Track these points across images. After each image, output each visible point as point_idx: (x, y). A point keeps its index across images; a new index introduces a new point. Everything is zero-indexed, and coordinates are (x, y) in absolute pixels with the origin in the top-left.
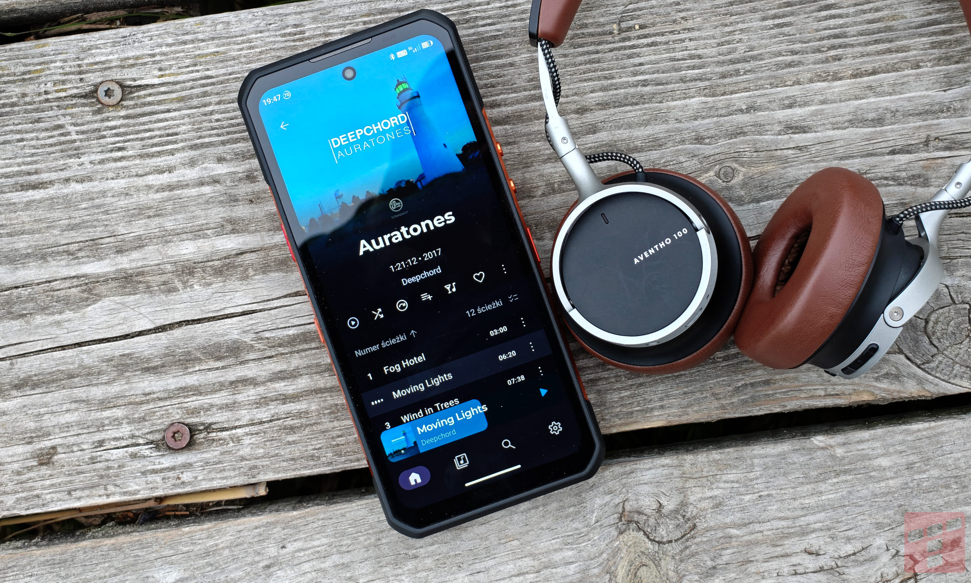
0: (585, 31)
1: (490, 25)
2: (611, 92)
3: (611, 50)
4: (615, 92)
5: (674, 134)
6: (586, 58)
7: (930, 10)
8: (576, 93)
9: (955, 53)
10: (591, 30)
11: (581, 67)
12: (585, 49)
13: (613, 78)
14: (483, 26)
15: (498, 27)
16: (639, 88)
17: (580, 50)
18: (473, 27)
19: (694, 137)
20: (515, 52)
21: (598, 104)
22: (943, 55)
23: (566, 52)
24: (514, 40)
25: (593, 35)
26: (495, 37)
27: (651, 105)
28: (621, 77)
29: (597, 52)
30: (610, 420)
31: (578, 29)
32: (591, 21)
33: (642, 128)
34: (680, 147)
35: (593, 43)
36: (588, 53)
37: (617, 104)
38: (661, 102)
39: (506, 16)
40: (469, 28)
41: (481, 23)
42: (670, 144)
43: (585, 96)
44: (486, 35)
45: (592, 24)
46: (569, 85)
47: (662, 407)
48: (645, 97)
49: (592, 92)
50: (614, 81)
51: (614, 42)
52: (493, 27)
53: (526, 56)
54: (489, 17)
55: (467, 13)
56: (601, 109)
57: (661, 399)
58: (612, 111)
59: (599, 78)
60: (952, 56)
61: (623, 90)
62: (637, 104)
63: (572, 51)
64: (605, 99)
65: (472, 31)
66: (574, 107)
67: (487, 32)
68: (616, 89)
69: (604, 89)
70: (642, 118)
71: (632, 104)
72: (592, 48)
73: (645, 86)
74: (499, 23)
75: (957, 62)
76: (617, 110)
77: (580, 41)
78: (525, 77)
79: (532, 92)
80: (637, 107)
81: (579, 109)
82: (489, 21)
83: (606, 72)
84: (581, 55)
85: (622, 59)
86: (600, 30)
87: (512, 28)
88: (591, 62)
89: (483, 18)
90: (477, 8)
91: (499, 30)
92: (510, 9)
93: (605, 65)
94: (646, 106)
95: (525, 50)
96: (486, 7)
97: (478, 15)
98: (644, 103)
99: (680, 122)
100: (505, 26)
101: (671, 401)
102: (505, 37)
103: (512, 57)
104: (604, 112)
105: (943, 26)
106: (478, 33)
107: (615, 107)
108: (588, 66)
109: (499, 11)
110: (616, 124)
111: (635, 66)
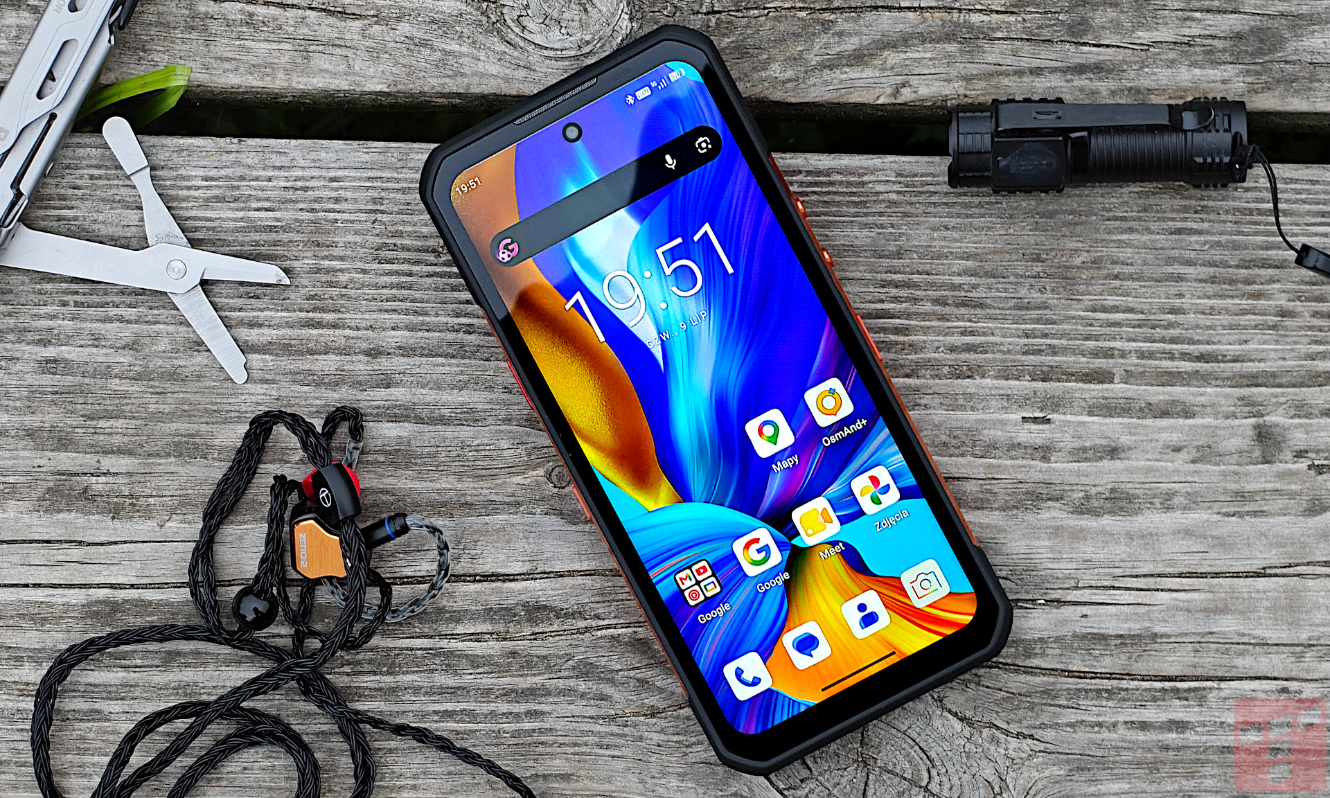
0: (398, 241)
1: (267, 210)
2: (420, 334)
3: (430, 275)
4: (426, 334)
5: (497, 407)
6: (394, 279)
7: (883, 297)
8: (371, 326)
9: (907, 363)
10: (407, 242)
11: (385, 291)
12: (395, 267)
13: (427, 314)
14: (257, 210)
15: (278, 214)
16: (461, 335)
17: (388, 267)
18: (242, 209)
19: (525, 417)
20: (296, 254)
21: (400, 347)
22: (890, 363)
23: (367, 266)
24: (297, 237)
25: (409, 250)
26: (271, 229)
27: (473, 362)
28: (437, 315)
29: (410, 275)
30: (340, 793)
31: (388, 237)
32: (409, 228)
33: (456, 391)
34: (502, 428)
35: (405, 261)
36: (397, 273)
37: (426, 352)
38: (487, 360)
39: (292, 201)
40: (237, 210)
41: (254, 205)
42: (490, 420)
43: (383, 333)
44: (259, 223)
45: (409, 234)
46: (363, 313)
47: (414, 787)
48: (467, 348)
49: (393, 329)
50: (427, 319)
51: (436, 265)
52: (270, 214)
53: (310, 262)
54: (267, 199)
55: (238, 187)
56: (403, 355)
57: (416, 776)
58: (417, 360)
59: (407, 312)
60: (902, 366)
61: (438, 334)
62: (453, 357)
63: (376, 266)
64: (411, 341)
65: (240, 214)
66: (364, 346)
67: (261, 219)
68: (427, 331)
69: (411, 328)
70: (457, 378)
71: (446, 356)
72: (405, 267)
73: (470, 333)
74: (280, 209)
75: (908, 376)
76: (424, 360)
77: (390, 254)
78: (303, 291)
79: (311, 315)
80: (453, 361)
81: (372, 349)
82: (267, 205)
83: (418, 305)
84: (387, 274)
85: (443, 290)
86: (419, 243)
87: (296, 221)
88: (399, 286)
89: (259, 200)
90: (252, 183)
91: (277, 220)
92: (299, 192)
93: (418, 295)
94: (467, 361)
95: (309, 254)
96: (265, 183)
97: (253, 193)
98: (463, 358)
99: (510, 392)
100: (287, 215)
101: (428, 781)
102: (284, 231)
103: (291, 260)
104: (406, 360)
105: (898, 321)
106: (249, 219)
107: (422, 355)
108: (394, 291)
109: (283, 193)
110: (420, 379)
111: (461, 303)
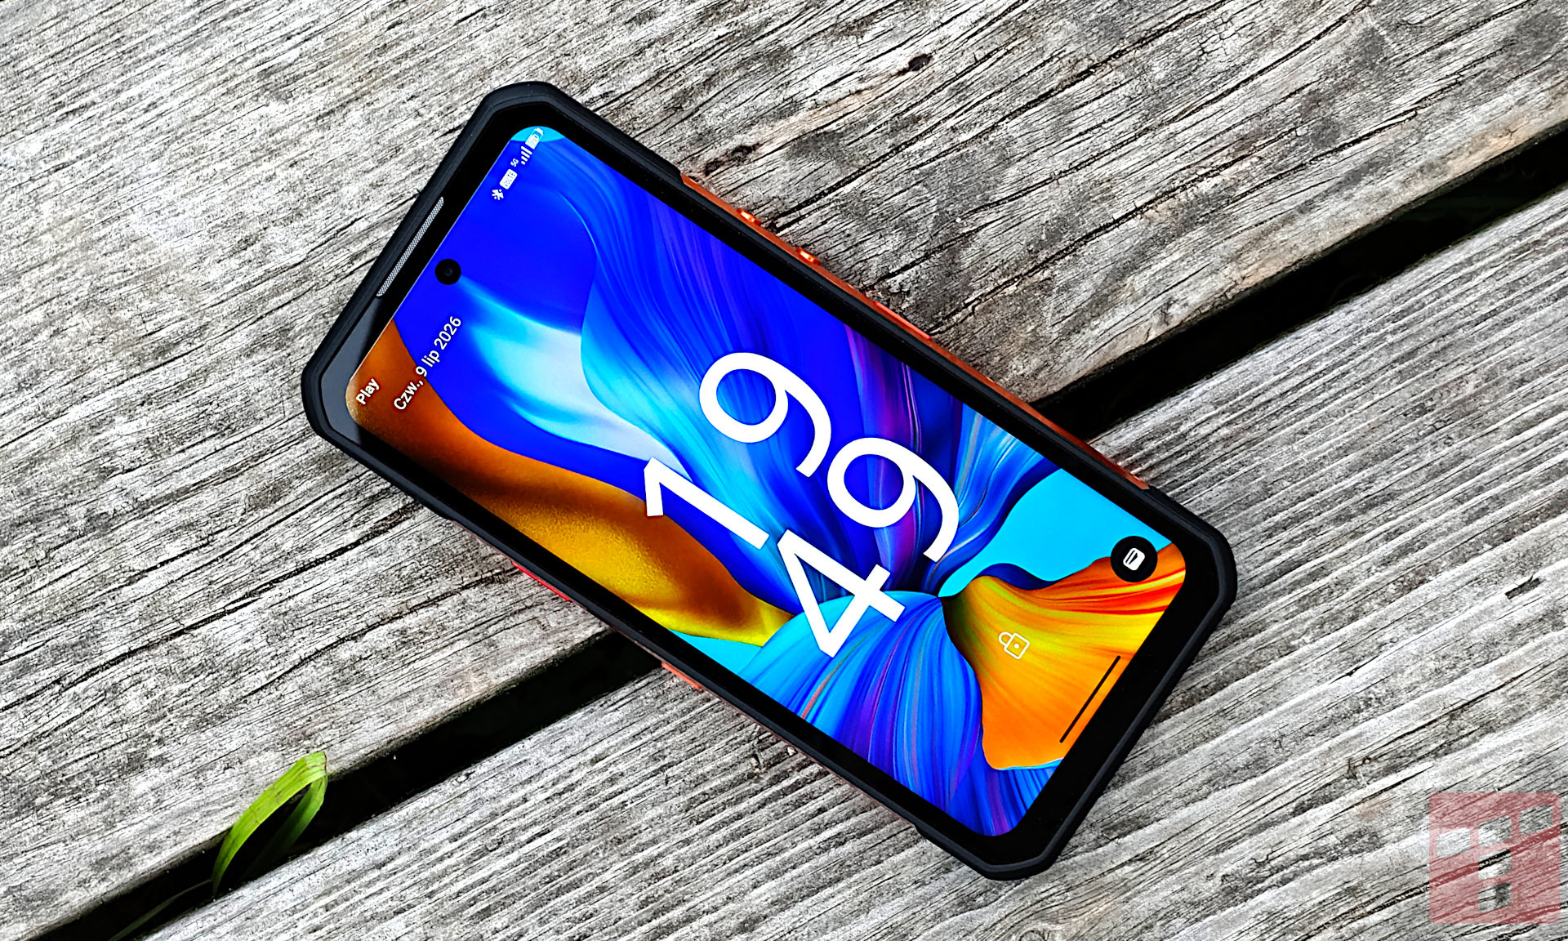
0: (706, 788)
1: (540, 835)
2: (788, 876)
3: (762, 805)
4: (794, 873)
5: (919, 908)
6: (725, 832)
7: (1276, 548)
8: (728, 898)
9: (1344, 605)
10: (716, 783)
11: (722, 851)
12: (718, 818)
13: (782, 850)
14: (530, 841)
15: (556, 833)
16: (833, 852)
17: (710, 821)
18: (513, 849)
19: (956, 902)
20: (601, 865)
21: (773, 903)
22: (1326, 615)
23: (687, 834)
24: (591, 846)
25: (722, 791)
26: (557, 853)
27: (864, 873)
28: (794, 844)
29: (740, 816)
31: (692, 789)
32: (709, 767)
33: (863, 917)
34: (937, 928)
35: (725, 805)
36: (725, 823)
37: (805, 892)
38: (879, 862)
39: (563, 810)
40: (508, 853)
41: (524, 837)
42: (919, 928)
43: (746, 898)
44: (540, 855)
45: (713, 773)
46: (711, 888)
48: (848, 863)
49: (755, 887)
50: (786, 855)
51: (762, 790)
52: (548, 837)
53: (622, 864)
54: (535, 823)
55: (495, 828)
56: (782, 910)
58: (802, 906)
59: (759, 860)
60: (1341, 612)
61: (807, 865)
62: (838, 880)
63: (696, 829)
64: (782, 889)
65: (514, 857)
66: (733, 923)
67: (539, 849)
68: (794, 868)
69: (773, 875)
70: (856, 901)
71: (831, 883)
72: (729, 812)
73: (842, 844)
74: (554, 826)
75: (1353, 619)
76: (808, 902)
77: (703, 808)
78: (632, 901)
79: (655, 923)
80: (841, 885)
81: (743, 923)
82: (537, 829)
83: (768, 845)
84: (713, 831)
85: (786, 813)
86: (730, 777)
87: (580, 828)
88: (735, 836)
89: (525, 829)
90: (507, 815)
91: (559, 839)
92: (565, 795)
93: (760, 834)
94: (856, 877)
95: (615, 857)
96: (522, 807)
97: (515, 824)
98: (850, 875)
99: (924, 884)
100: (566, 828)
102: (574, 847)
103: (598, 875)
104: (788, 913)
105: (1307, 566)
106: (528, 856)
107: (803, 898)
108: (732, 845)
109: (548, 806)
110: (816, 925)
111: (813, 816)
